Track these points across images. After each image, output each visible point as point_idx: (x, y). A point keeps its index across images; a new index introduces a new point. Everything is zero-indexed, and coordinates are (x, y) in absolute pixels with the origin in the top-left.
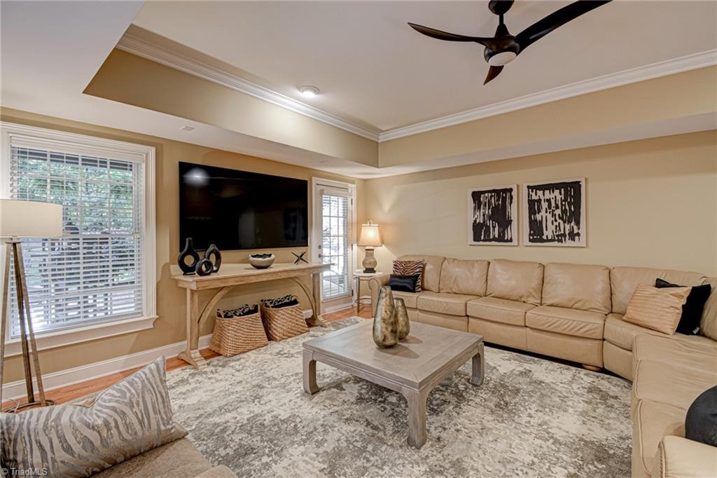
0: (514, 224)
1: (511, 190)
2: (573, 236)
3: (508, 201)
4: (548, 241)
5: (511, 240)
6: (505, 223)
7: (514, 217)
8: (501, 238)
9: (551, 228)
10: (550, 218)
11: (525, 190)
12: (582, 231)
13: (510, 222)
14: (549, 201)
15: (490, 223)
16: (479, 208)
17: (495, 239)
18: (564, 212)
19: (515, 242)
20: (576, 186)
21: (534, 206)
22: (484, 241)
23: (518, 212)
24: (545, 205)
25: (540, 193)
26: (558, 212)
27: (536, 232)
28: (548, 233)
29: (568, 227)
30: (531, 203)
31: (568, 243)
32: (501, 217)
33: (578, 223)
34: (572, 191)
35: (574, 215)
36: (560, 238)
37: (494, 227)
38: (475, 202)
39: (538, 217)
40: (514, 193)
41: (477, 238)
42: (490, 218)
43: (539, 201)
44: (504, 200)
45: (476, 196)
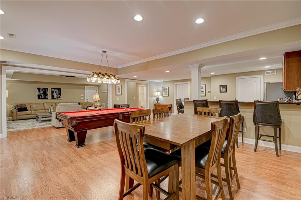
0: (48, 95)
1: (47, 88)
2: (60, 97)
3: (47, 91)
4: (55, 98)
5: (47, 98)
6: (46, 95)
7: (48, 94)
8: (45, 98)
9: (56, 96)
10: (56, 94)
11: (51, 89)
12: (61, 97)
13: (47, 95)
14: (55, 91)
15: (42, 95)
16: (39, 92)
17: (43, 98)
18: (58, 93)
19: (48, 99)
20: (60, 89)
21: (52, 92)
22: (41, 99)
23: (49, 93)
24: (55, 92)
25: (54, 90)
26: (57, 93)
27: (53, 97)
28: (55, 97)
29: (59, 96)
30: (52, 91)
31: (59, 99)
32: (45, 94)
33: (61, 95)
34: (60, 90)
35: (60, 94)
36: (57, 98)
37: (43, 96)
38: (38, 90)
39: (53, 94)
40: (48, 89)
41: (39, 98)
42: (42, 94)
43: (54, 91)
44: (46, 90)
45: (39, 89)
